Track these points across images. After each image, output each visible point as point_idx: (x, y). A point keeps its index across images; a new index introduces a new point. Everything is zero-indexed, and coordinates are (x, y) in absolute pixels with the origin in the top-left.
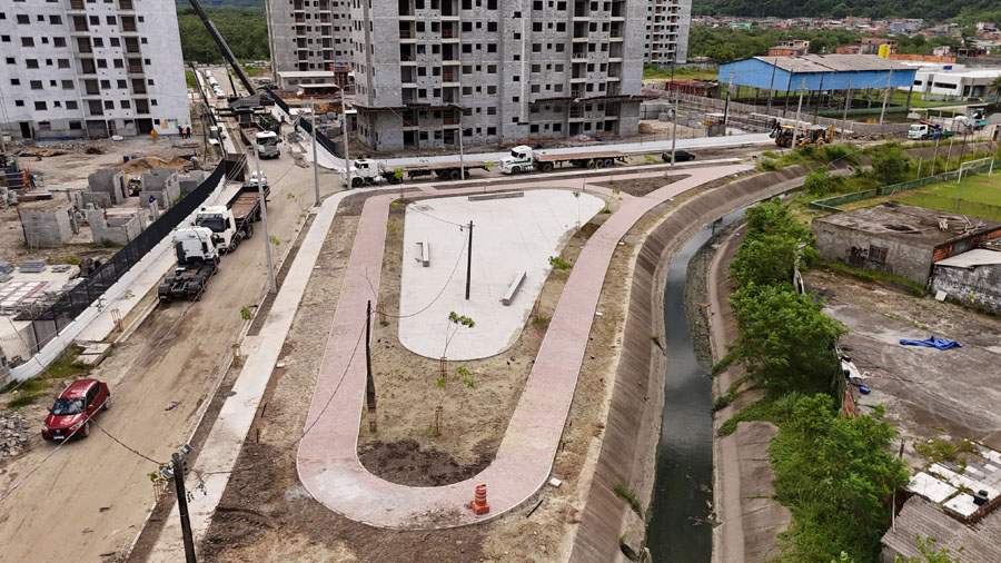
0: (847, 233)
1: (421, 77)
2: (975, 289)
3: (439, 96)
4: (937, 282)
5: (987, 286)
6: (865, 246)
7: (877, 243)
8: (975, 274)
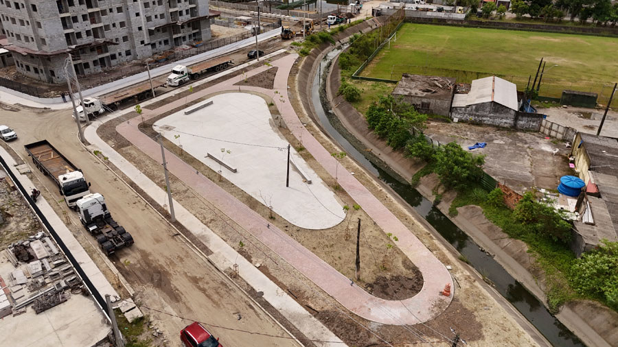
0: (410, 98)
1: (75, 24)
2: (470, 115)
3: (90, 35)
4: (453, 114)
5: (474, 113)
6: (419, 103)
7: (425, 101)
8: (469, 109)
